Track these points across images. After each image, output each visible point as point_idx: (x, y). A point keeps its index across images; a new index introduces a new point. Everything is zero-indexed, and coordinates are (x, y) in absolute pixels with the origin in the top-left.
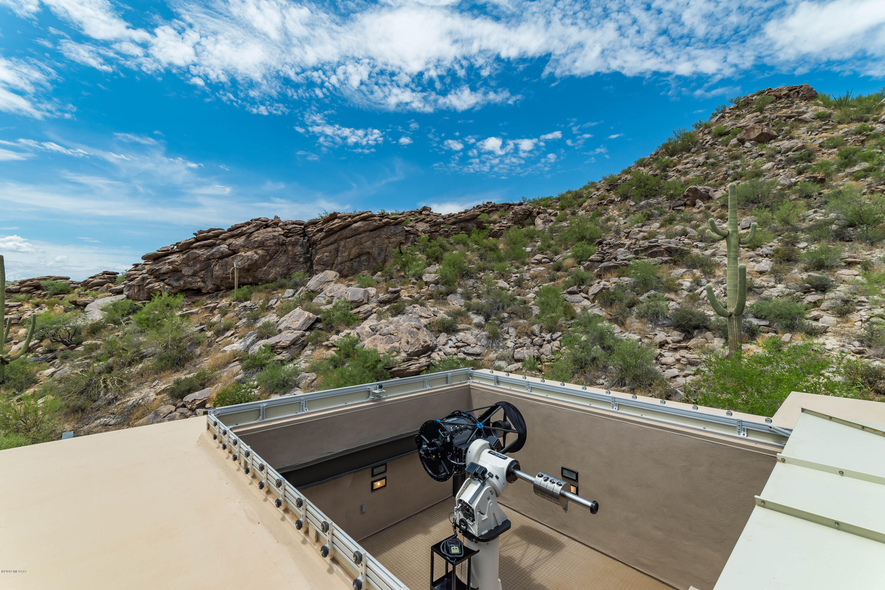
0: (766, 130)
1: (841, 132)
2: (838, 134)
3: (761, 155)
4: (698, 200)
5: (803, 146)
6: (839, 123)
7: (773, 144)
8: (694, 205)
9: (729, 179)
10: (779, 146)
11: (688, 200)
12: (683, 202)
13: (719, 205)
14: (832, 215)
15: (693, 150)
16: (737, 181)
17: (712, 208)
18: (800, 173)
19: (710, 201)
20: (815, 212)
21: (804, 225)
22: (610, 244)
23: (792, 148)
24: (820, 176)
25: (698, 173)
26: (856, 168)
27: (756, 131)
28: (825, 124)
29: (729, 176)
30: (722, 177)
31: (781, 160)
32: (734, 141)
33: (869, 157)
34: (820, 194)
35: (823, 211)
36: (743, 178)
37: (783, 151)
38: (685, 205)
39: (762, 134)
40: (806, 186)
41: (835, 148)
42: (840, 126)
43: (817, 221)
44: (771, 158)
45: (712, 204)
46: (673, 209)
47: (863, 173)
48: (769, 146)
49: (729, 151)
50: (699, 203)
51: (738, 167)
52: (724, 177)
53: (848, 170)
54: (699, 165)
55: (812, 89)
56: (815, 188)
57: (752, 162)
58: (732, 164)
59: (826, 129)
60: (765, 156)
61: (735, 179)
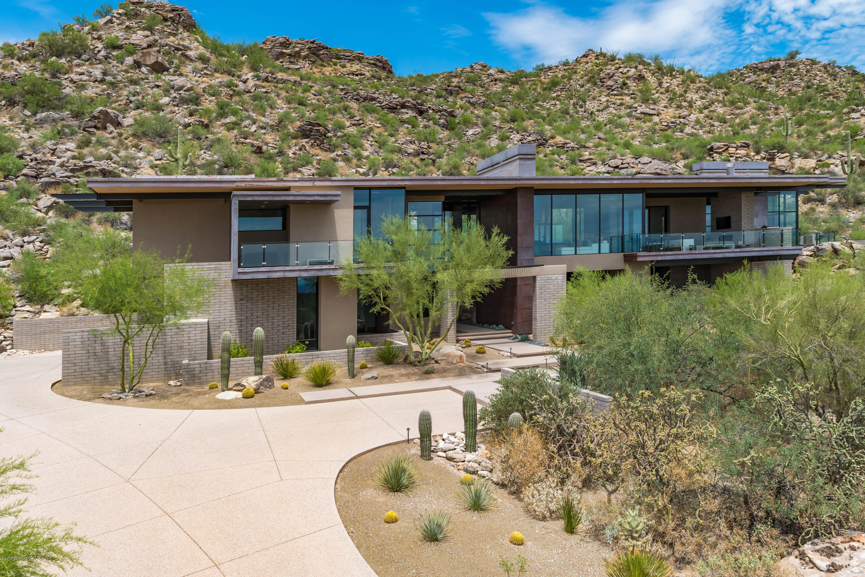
0: (160, 59)
1: (217, 80)
2: (215, 82)
3: (158, 86)
4: (108, 124)
5: (192, 87)
6: (216, 71)
7: (166, 77)
8: (105, 128)
9: (131, 105)
10: (172, 81)
11: (99, 122)
12: (94, 124)
13: (130, 133)
14: (216, 157)
15: (84, 57)
16: (139, 111)
17: (124, 136)
18: (191, 115)
19: (120, 127)
20: (205, 153)
21: (199, 163)
22: (36, 160)
23: (183, 87)
24: (206, 121)
25: (98, 90)
26: (228, 120)
27: (152, 57)
28: (206, 68)
29: (131, 102)
30: (124, 102)
31: (175, 97)
32: (129, 60)
33: (235, 113)
34: (207, 138)
35: (209, 152)
36: (145, 108)
37: (176, 87)
38: (95, 127)
39: (157, 62)
40: (197, 129)
41: (213, 96)
42: (217, 75)
43: (207, 160)
44: (167, 93)
45: (122, 131)
46: (84, 130)
47: (232, 126)
48: (163, 77)
49: (126, 71)
50: (111, 128)
51: (138, 94)
52: (127, 103)
53: (224, 121)
54: (96, 81)
55: (191, 17)
56: (202, 132)
57: (150, 92)
58: (132, 88)
59: (206, 74)
60: (162, 88)
61: (137, 108)
